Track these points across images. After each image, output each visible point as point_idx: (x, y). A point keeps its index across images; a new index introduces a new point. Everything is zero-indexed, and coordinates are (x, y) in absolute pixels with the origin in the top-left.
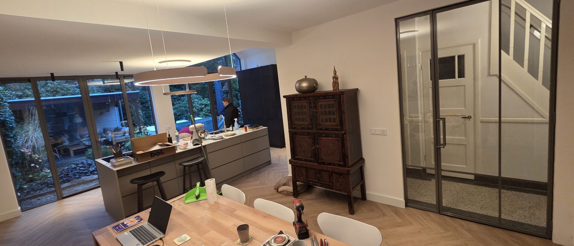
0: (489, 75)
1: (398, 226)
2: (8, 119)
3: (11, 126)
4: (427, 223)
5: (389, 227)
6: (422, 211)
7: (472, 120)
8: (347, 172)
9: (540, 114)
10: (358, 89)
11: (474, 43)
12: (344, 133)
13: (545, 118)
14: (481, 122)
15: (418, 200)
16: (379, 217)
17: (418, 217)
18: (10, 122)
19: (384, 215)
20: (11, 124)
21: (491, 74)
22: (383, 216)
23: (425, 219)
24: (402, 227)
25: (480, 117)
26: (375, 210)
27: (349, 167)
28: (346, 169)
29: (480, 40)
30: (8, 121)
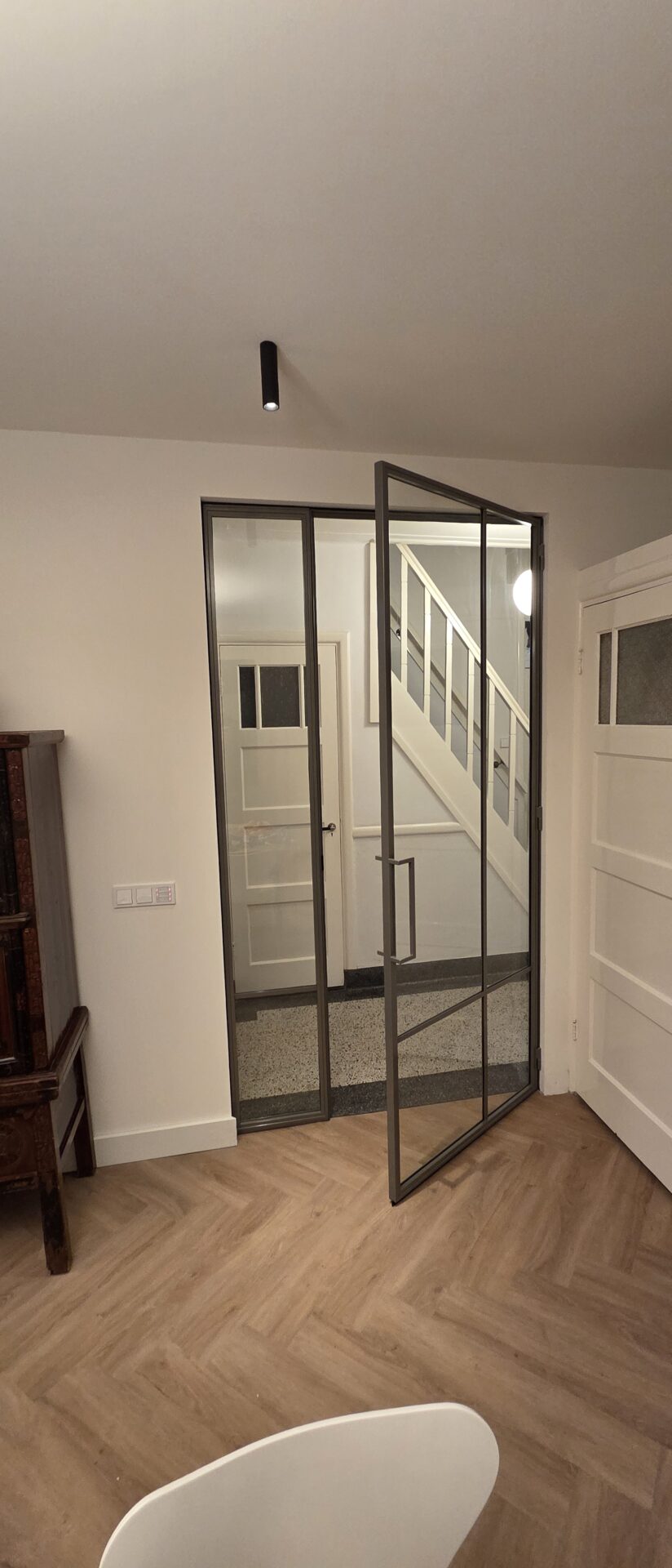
0: (368, 723)
1: (250, 1229)
4: (316, 1169)
5: (222, 1251)
6: (285, 1132)
7: (337, 833)
8: (39, 1093)
9: (450, 813)
10: (63, 731)
11: (338, 640)
12: (24, 920)
13: (457, 822)
14: (355, 838)
15: (258, 1097)
16: (173, 1223)
17: (285, 1159)
19: (185, 1205)
21: (371, 721)
22: (185, 1212)
23: (306, 1156)
24: (261, 1223)
25: (355, 829)
26: (144, 1200)
27: (47, 1069)
28: (36, 1079)
29: (349, 635)
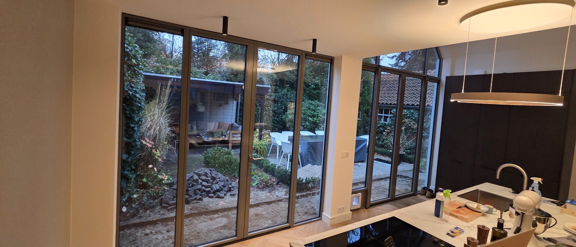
2: (138, 95)
3: (139, 105)
18: (139, 99)
20: (140, 103)
30: (138, 98)
